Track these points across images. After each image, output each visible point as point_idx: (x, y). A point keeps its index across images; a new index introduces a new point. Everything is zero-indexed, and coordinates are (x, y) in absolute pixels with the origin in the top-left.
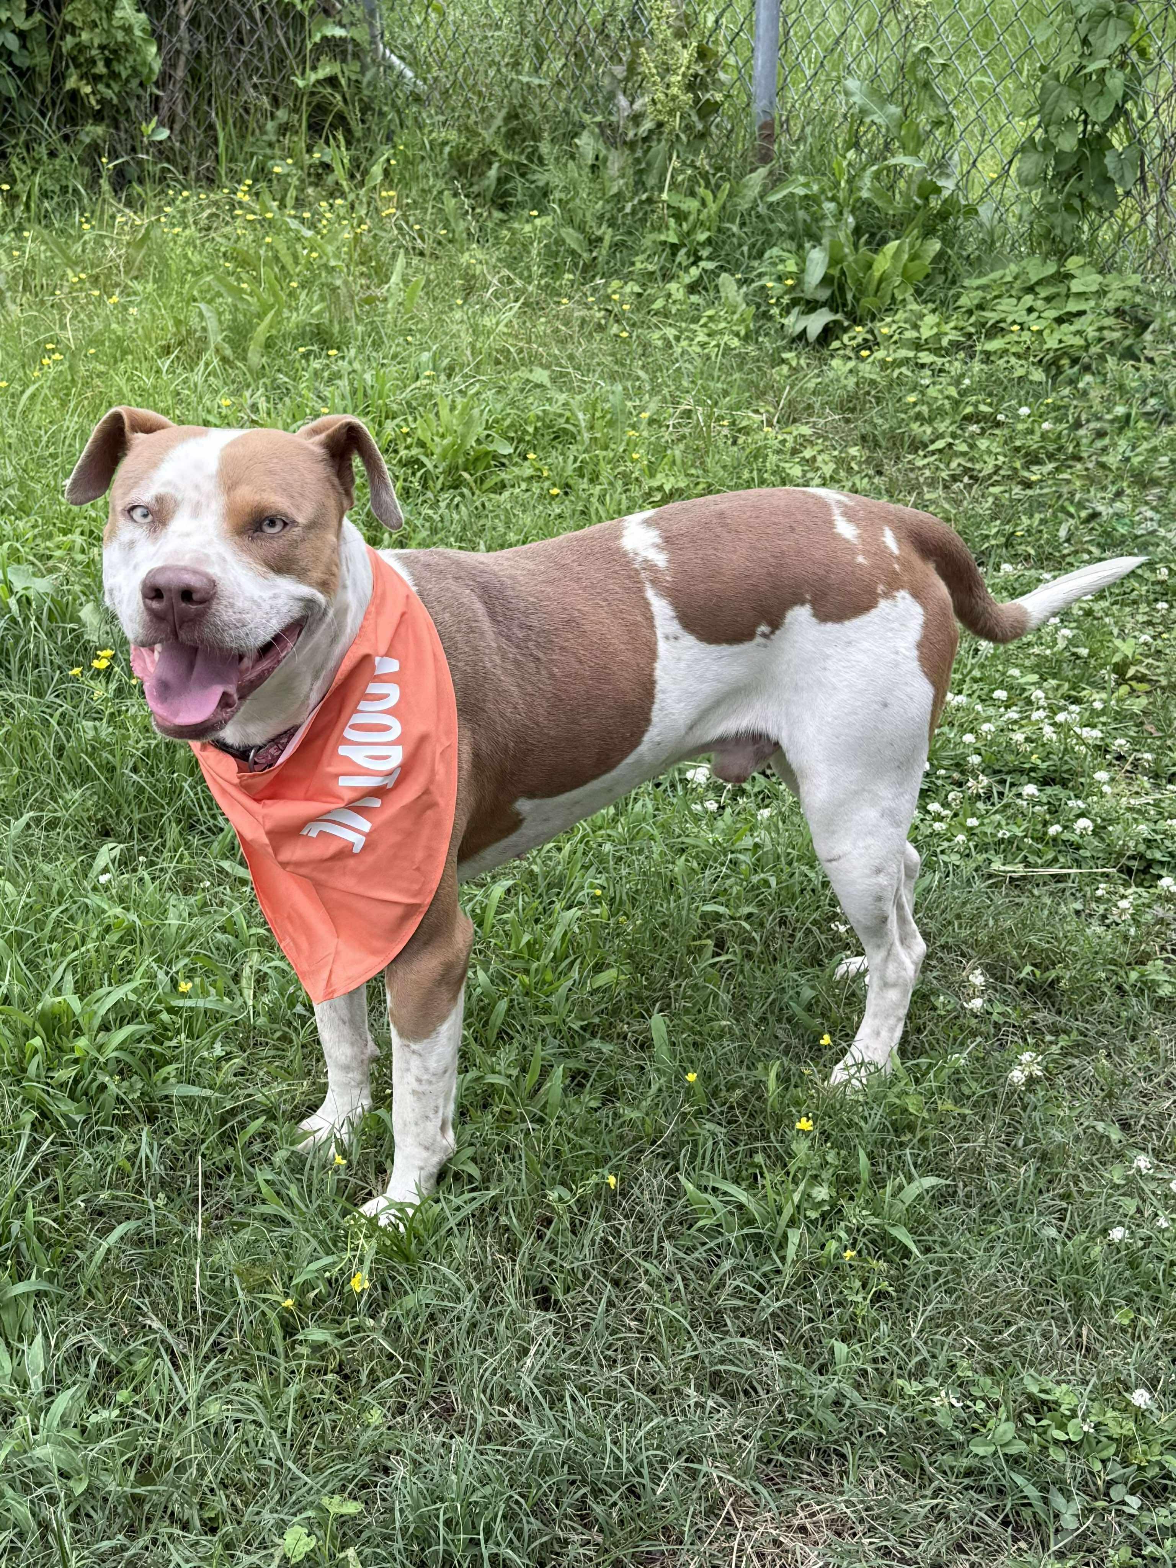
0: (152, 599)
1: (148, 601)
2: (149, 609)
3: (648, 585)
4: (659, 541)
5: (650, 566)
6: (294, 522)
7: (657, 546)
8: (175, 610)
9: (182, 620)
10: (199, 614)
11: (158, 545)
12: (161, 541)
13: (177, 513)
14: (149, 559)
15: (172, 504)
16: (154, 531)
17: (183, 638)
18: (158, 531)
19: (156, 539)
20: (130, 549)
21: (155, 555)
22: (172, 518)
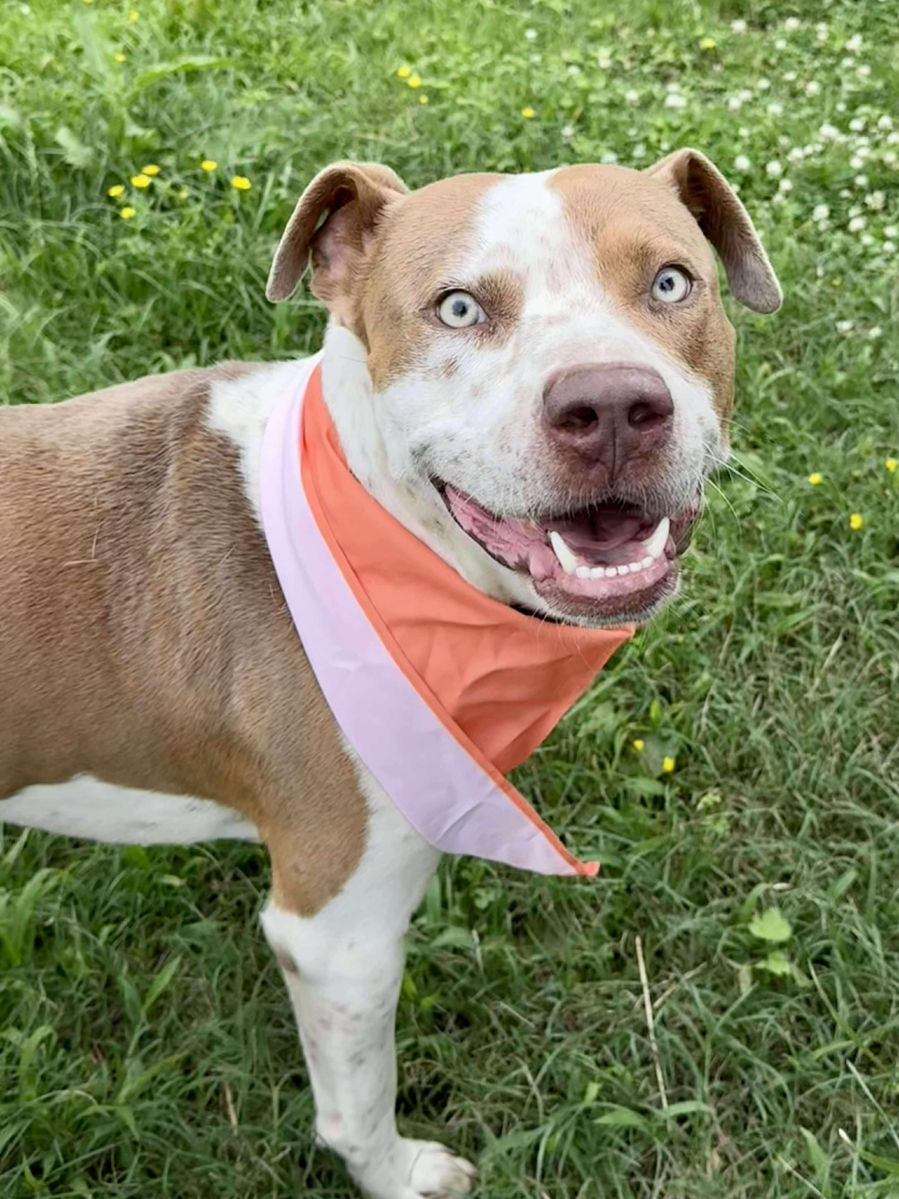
0: (573, 429)
1: (565, 437)
8: (618, 441)
9: (627, 457)
10: (657, 443)
11: (511, 345)
12: (513, 340)
13: (526, 293)
14: (503, 370)
15: (515, 284)
16: (493, 333)
17: (622, 491)
18: (501, 328)
19: (501, 343)
20: (450, 374)
21: (512, 362)
22: (521, 303)
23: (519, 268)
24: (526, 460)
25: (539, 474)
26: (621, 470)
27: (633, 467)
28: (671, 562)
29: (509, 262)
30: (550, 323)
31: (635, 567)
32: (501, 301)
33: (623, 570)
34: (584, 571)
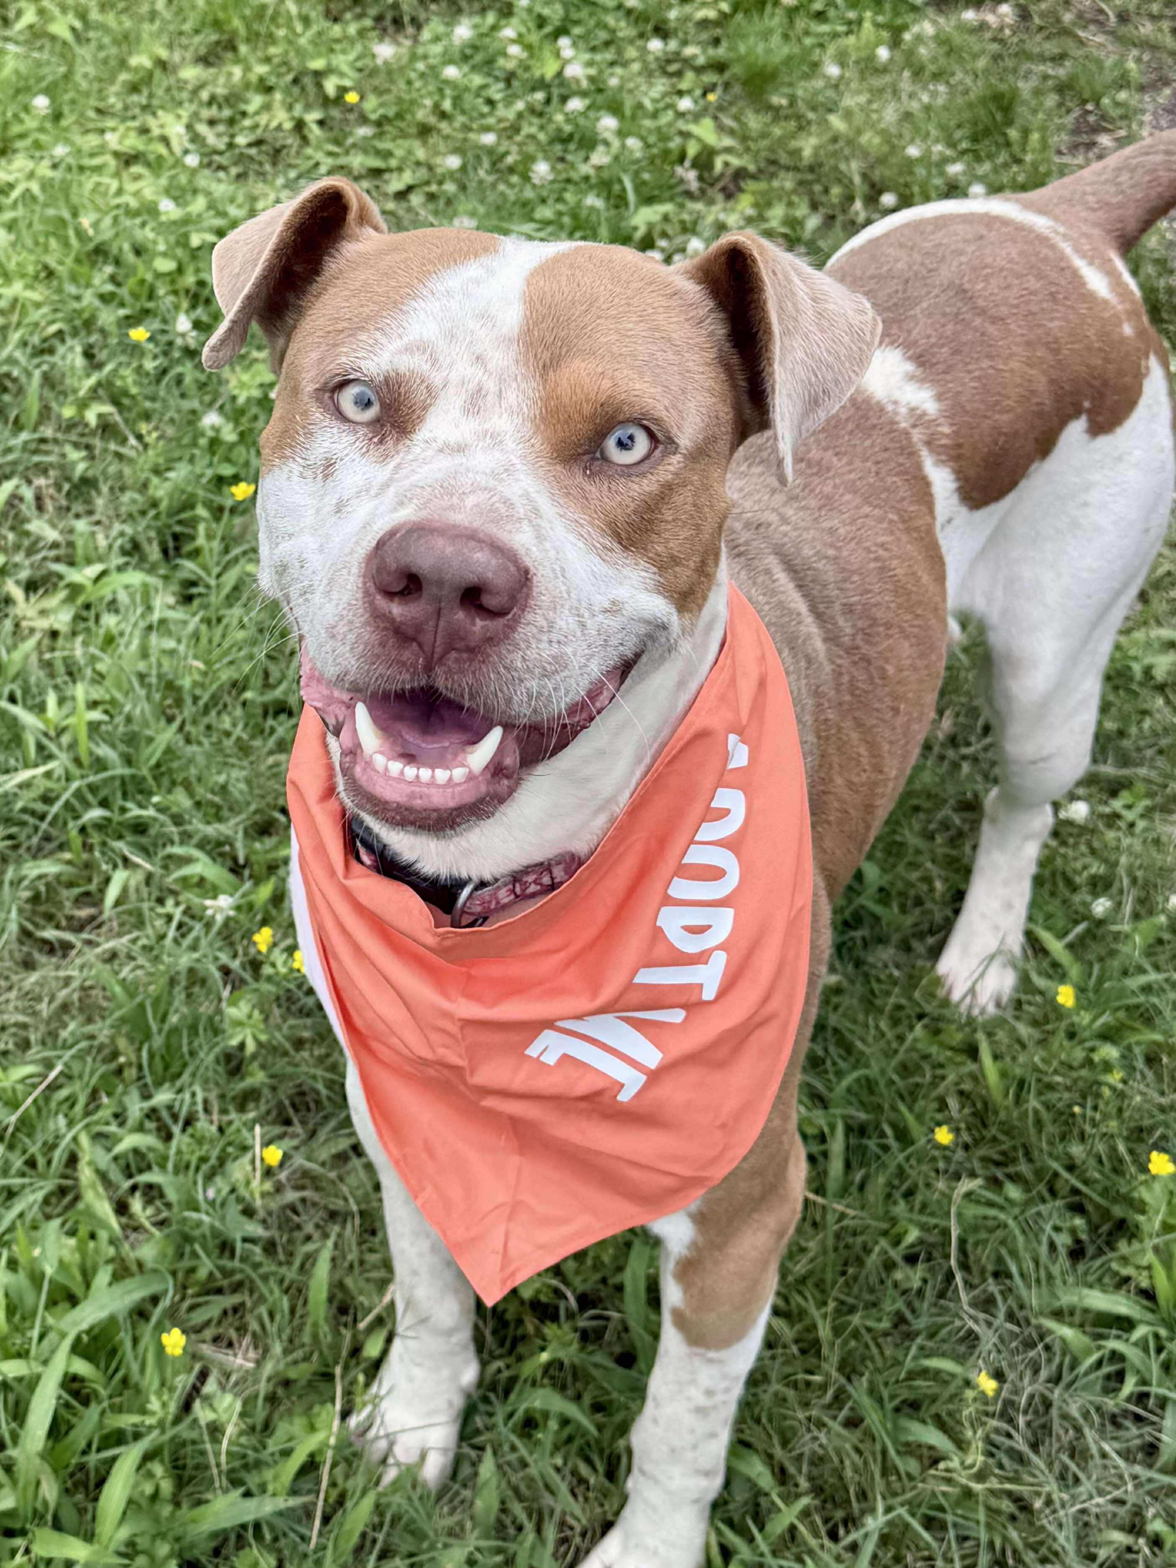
0: (390, 595)
1: (381, 601)
2: (377, 616)
3: (924, 453)
4: (910, 367)
5: (918, 418)
6: (671, 441)
7: (911, 378)
8: (442, 624)
9: (450, 648)
10: (490, 639)
11: (391, 465)
12: (397, 460)
13: (432, 409)
14: (373, 492)
15: (421, 394)
16: (381, 442)
17: (441, 683)
18: (390, 443)
19: (386, 457)
20: (326, 477)
21: (386, 485)
22: (421, 419)
23: (437, 379)
24: (342, 617)
25: (351, 637)
26: (441, 658)
27: (457, 660)
28: (506, 782)
29: (426, 367)
30: (441, 451)
31: (442, 775)
32: (397, 410)
33: (425, 774)
34: (380, 761)
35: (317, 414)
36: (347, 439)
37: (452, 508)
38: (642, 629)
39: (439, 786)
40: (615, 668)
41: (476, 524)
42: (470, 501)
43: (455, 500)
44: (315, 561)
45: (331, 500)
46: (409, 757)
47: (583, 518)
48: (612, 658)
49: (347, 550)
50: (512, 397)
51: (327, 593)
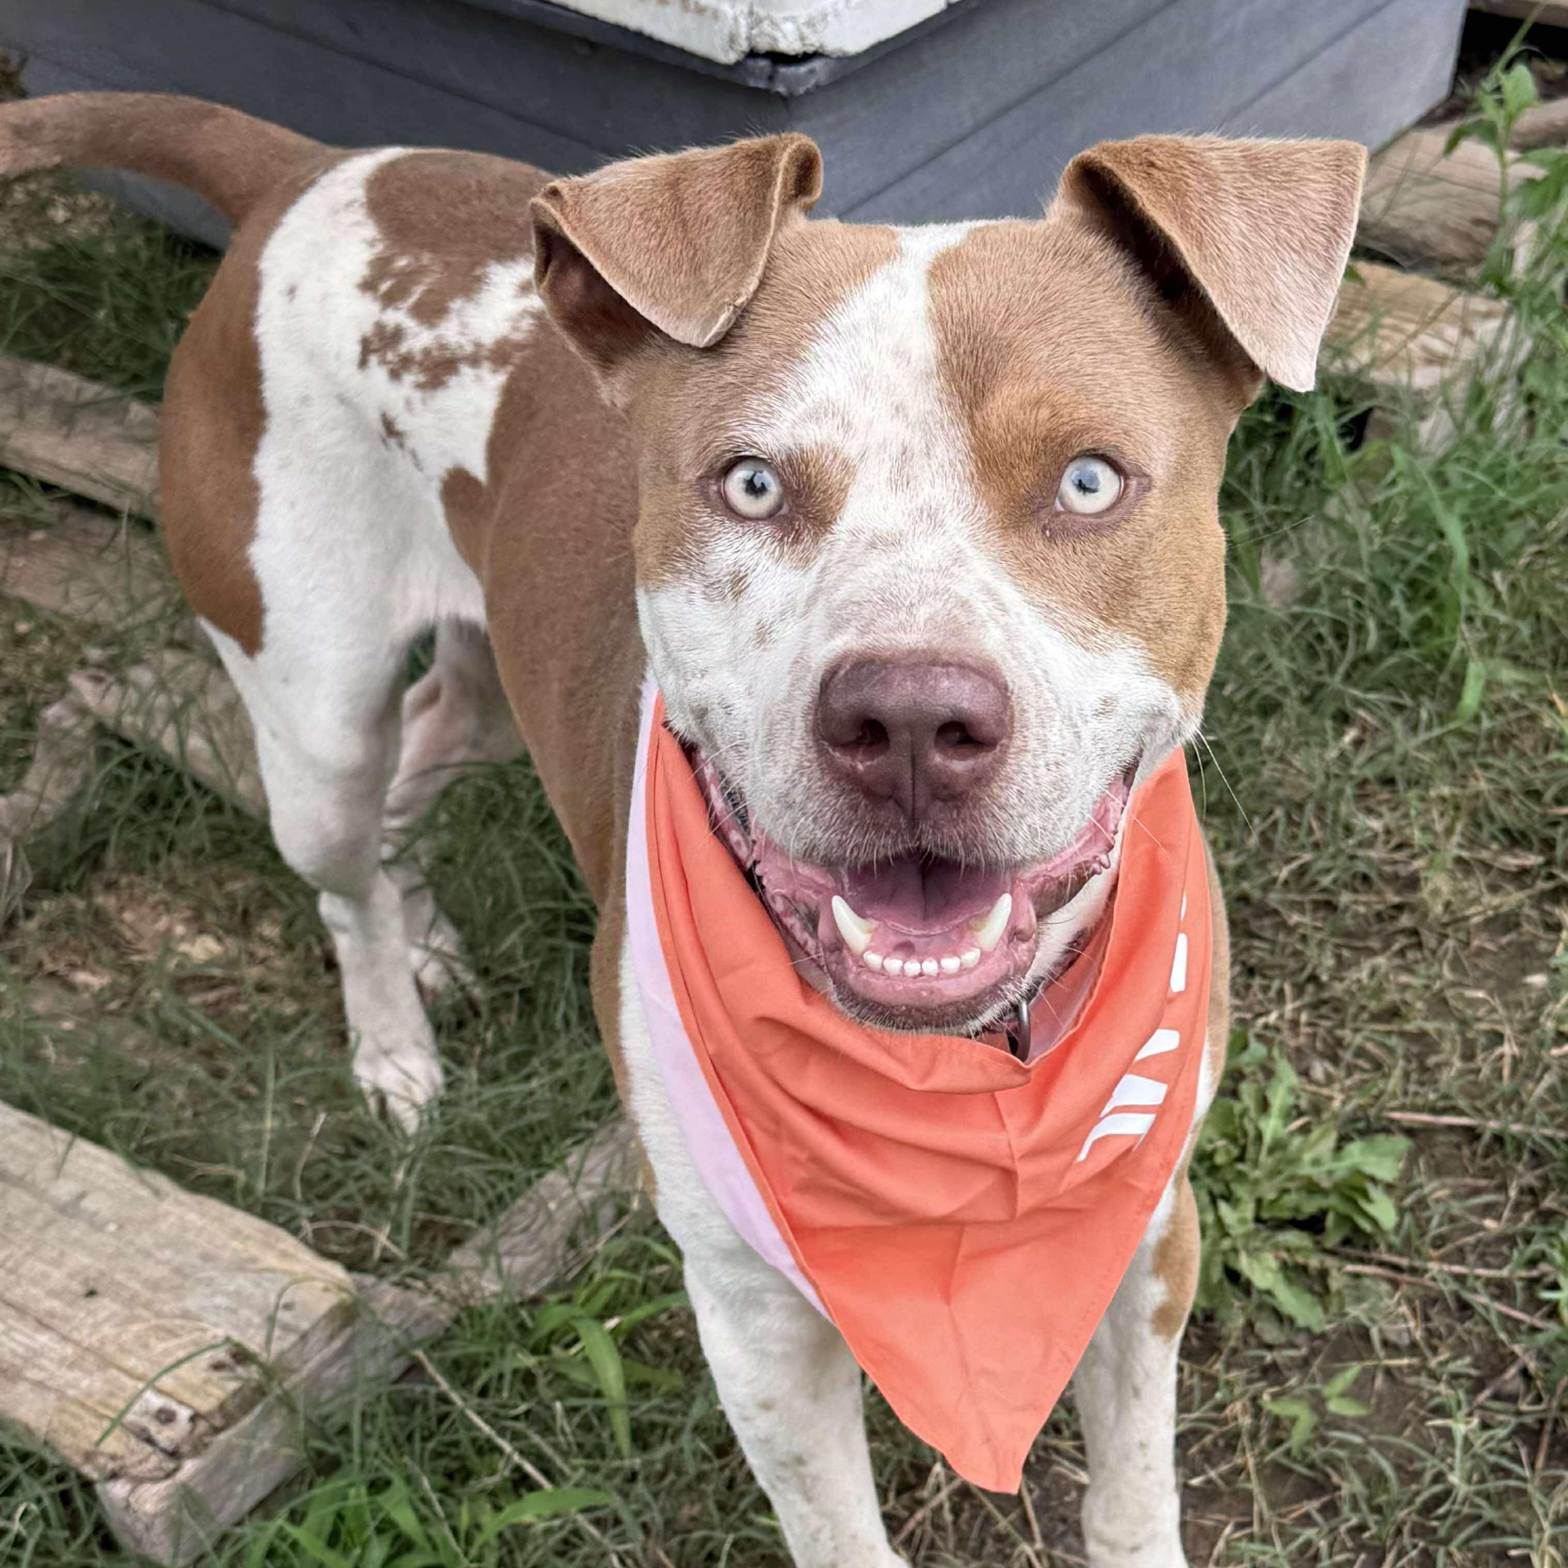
6: (1140, 472)
8: (920, 772)
9: (932, 798)
10: (978, 780)
11: (816, 569)
12: (821, 561)
13: (852, 490)
14: (800, 609)
15: (836, 474)
16: (796, 541)
17: (928, 841)
18: (806, 537)
19: (806, 562)
20: (737, 595)
21: (812, 600)
22: (840, 504)
23: (851, 449)
26: (925, 810)
27: (943, 811)
28: (1024, 946)
29: (837, 438)
30: (873, 545)
31: (951, 964)
32: (809, 496)
33: (930, 966)
34: (873, 959)
35: (704, 516)
36: (751, 543)
37: (902, 626)
38: (1138, 724)
39: (950, 977)
40: (1116, 778)
41: (935, 644)
42: (923, 613)
43: (903, 616)
44: (743, 707)
45: (748, 624)
46: (906, 948)
47: (1053, 600)
48: (1113, 767)
49: (781, 696)
50: (941, 451)
51: (769, 753)
